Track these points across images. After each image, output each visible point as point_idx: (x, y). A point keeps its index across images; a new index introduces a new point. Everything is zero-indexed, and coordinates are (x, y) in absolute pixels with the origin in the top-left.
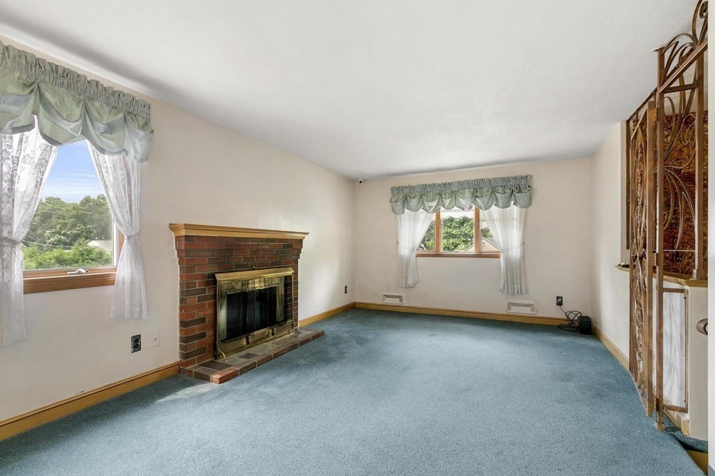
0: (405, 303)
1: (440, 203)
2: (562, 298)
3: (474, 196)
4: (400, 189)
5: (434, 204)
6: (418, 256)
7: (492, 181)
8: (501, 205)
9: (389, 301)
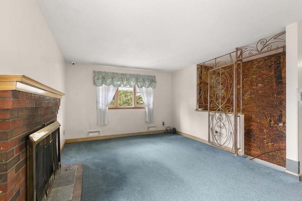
0: (102, 134)
1: (122, 83)
2: (164, 122)
3: (137, 81)
4: (99, 73)
5: (119, 83)
6: (109, 109)
7: (143, 76)
8: (146, 86)
9: (91, 135)
